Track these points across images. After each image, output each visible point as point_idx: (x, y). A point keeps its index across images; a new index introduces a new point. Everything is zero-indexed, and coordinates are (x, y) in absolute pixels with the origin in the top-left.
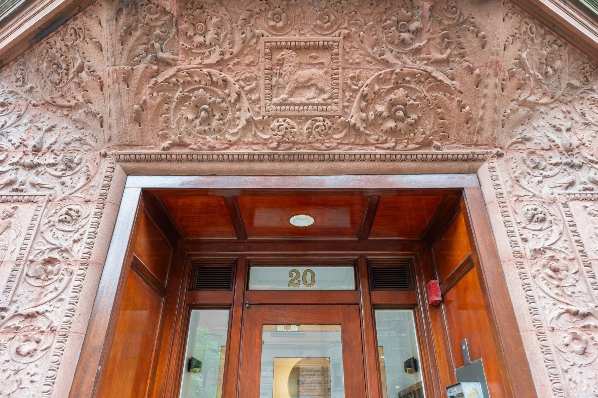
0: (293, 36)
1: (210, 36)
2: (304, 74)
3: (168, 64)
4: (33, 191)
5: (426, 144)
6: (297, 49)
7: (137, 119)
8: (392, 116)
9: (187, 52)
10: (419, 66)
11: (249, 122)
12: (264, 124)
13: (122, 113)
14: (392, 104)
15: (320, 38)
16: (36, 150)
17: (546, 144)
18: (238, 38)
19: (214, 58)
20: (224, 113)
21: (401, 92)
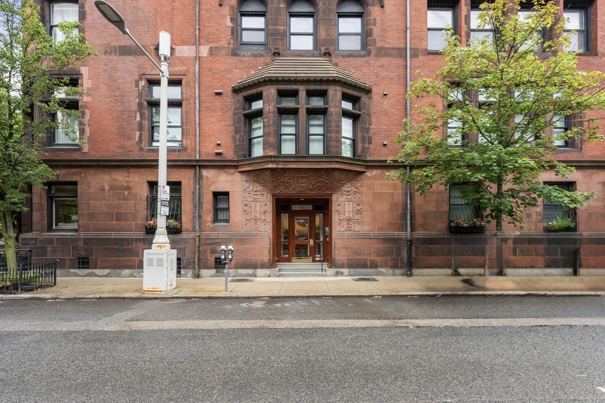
0: (301, 175)
1: (287, 175)
2: (303, 181)
3: (280, 179)
4: (258, 200)
5: (324, 191)
6: (302, 177)
7: (274, 187)
8: (318, 187)
9: (283, 178)
10: (322, 180)
11: (294, 188)
12: (296, 189)
13: (271, 186)
14: (318, 186)
15: (306, 176)
16: (256, 191)
17: (345, 190)
18: (292, 175)
19: (287, 179)
20: (289, 187)
21: (319, 184)
